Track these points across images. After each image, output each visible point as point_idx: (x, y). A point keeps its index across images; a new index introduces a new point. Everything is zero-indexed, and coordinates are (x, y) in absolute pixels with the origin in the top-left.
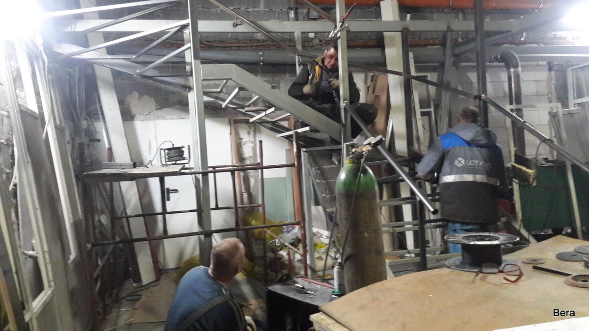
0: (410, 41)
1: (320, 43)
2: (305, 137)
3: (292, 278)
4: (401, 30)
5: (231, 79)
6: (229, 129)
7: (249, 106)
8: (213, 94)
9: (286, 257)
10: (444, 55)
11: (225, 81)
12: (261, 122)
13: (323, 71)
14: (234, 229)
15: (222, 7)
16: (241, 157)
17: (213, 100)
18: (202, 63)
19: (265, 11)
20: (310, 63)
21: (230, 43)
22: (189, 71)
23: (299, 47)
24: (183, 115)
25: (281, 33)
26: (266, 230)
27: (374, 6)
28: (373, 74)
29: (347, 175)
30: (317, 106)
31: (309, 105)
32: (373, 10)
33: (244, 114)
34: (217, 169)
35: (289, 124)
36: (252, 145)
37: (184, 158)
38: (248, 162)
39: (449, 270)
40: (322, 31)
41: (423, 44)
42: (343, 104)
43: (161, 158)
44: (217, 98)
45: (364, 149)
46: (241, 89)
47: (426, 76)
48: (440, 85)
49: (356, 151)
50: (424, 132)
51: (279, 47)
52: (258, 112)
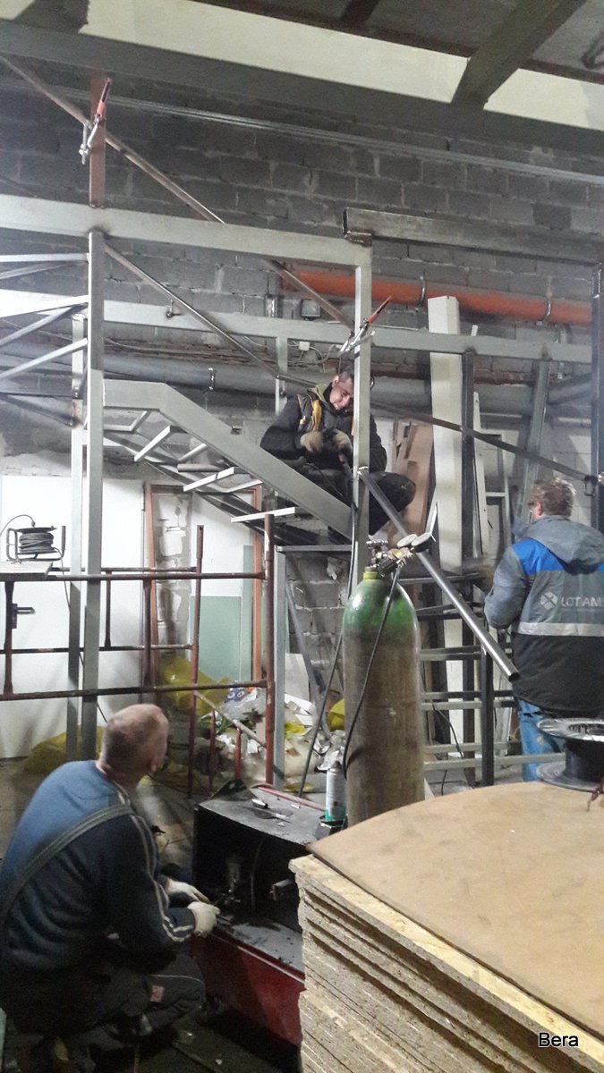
0: (476, 372)
1: (319, 362)
2: (283, 525)
3: (245, 788)
4: (462, 351)
5: (158, 410)
6: (142, 502)
7: (184, 462)
8: (120, 436)
9: (232, 747)
10: (532, 400)
11: (145, 412)
12: (205, 493)
13: (326, 412)
14: (136, 688)
15: (148, 281)
16: (159, 556)
17: (118, 445)
18: (106, 377)
19: (224, 296)
20: (302, 395)
21: (155, 346)
22: (77, 388)
23: (283, 364)
24: (57, 469)
25: (248, 336)
26: (196, 693)
27: (417, 305)
28: (408, 425)
29: (365, 600)
30: (311, 472)
31: (296, 468)
32: (415, 313)
33: (175, 476)
34: (114, 573)
35: (255, 500)
36: (183, 534)
37: (53, 549)
38: (172, 565)
39: (541, 785)
40: (323, 340)
41: (495, 378)
42: (357, 472)
43: (8, 547)
44: (125, 442)
45: (399, 555)
46: (175, 429)
47: (499, 436)
48: (523, 452)
49: (383, 558)
50: (490, 533)
51: (246, 362)
52: (200, 473)
